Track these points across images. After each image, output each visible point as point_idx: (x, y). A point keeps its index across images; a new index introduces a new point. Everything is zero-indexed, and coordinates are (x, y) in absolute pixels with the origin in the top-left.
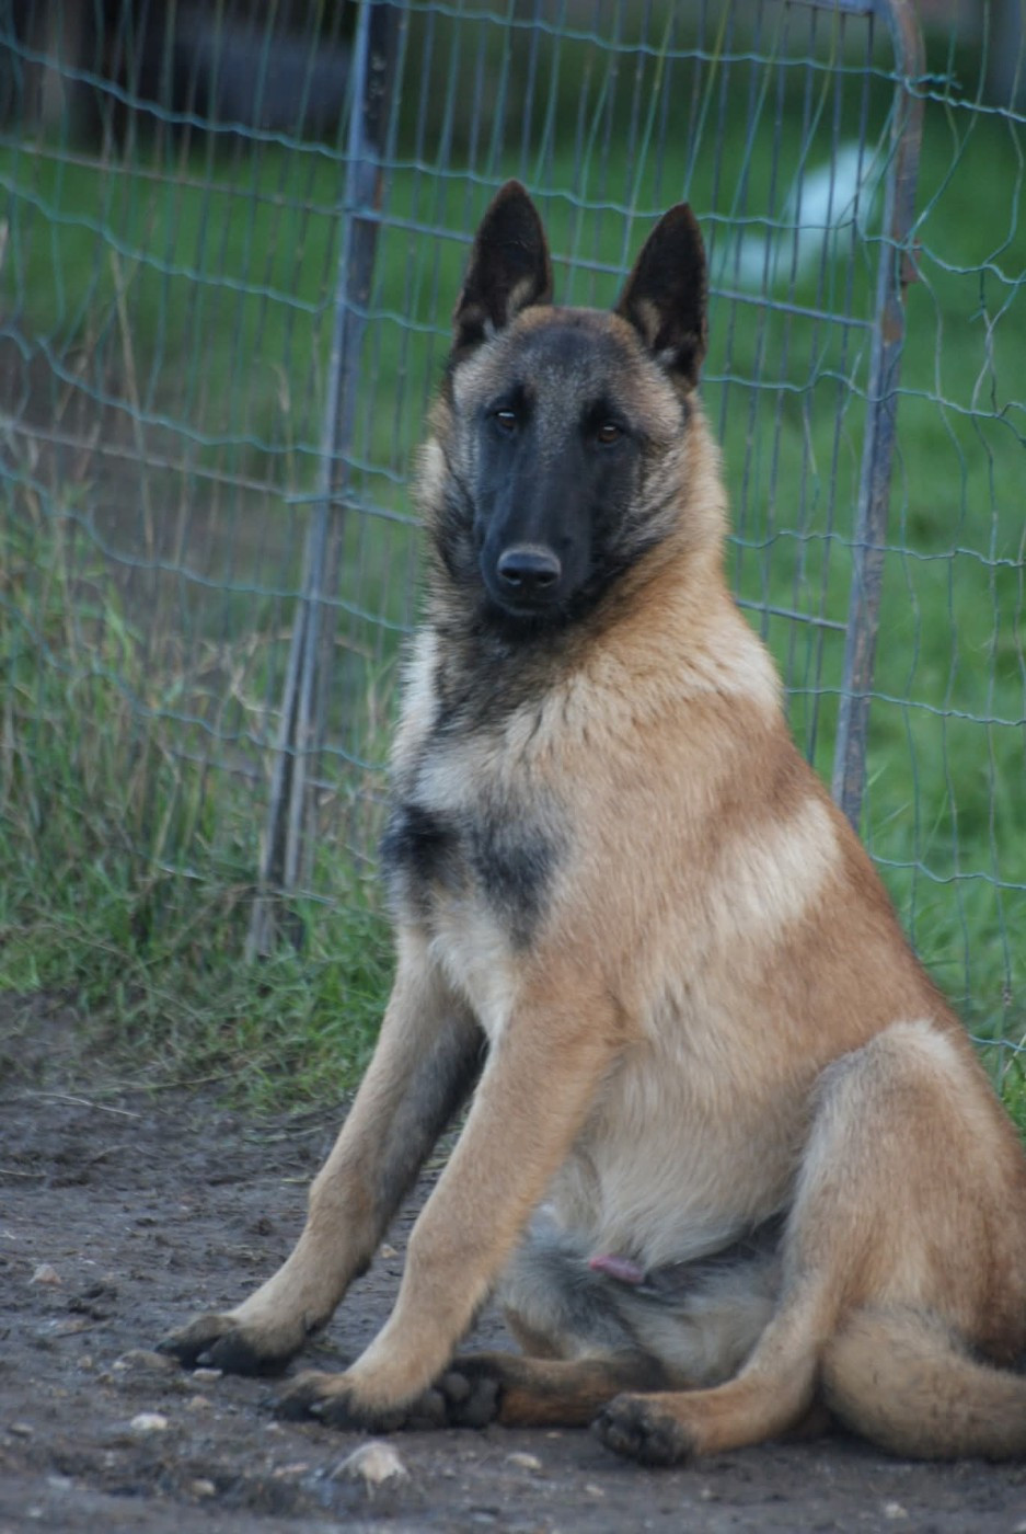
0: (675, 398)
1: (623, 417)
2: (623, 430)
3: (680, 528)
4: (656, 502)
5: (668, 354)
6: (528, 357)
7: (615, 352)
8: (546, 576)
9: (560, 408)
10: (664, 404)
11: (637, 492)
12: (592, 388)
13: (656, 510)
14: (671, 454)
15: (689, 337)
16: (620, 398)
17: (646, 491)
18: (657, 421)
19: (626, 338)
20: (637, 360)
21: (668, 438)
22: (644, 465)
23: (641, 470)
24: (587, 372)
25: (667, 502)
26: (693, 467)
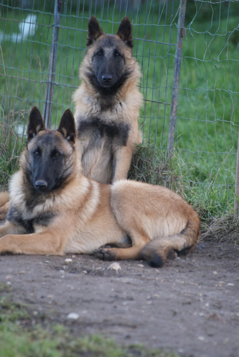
0: (70, 146)
1: (59, 152)
2: (60, 154)
3: (74, 170)
4: (68, 166)
5: (69, 138)
6: (40, 142)
7: (57, 139)
8: (44, 186)
9: (46, 152)
10: (68, 148)
11: (64, 165)
12: (53, 147)
13: (69, 168)
14: (71, 157)
15: (73, 134)
16: (59, 148)
17: (66, 165)
18: (67, 151)
19: (60, 136)
20: (62, 140)
21: (70, 154)
22: (65, 160)
23: (64, 161)
24: (51, 144)
25: (71, 166)
26: (76, 159)
